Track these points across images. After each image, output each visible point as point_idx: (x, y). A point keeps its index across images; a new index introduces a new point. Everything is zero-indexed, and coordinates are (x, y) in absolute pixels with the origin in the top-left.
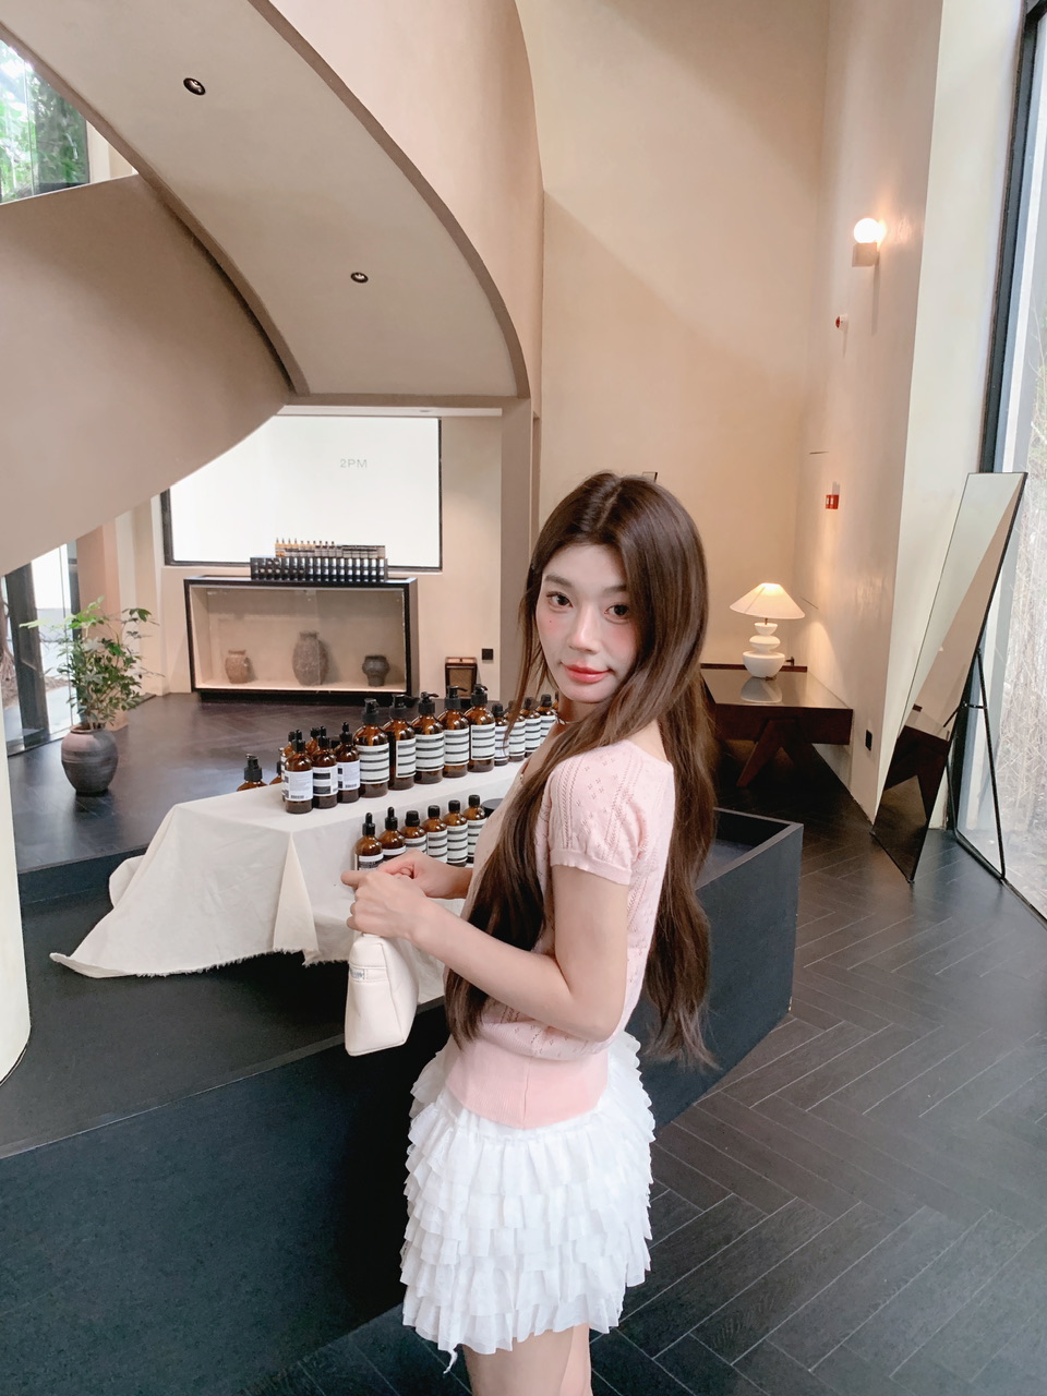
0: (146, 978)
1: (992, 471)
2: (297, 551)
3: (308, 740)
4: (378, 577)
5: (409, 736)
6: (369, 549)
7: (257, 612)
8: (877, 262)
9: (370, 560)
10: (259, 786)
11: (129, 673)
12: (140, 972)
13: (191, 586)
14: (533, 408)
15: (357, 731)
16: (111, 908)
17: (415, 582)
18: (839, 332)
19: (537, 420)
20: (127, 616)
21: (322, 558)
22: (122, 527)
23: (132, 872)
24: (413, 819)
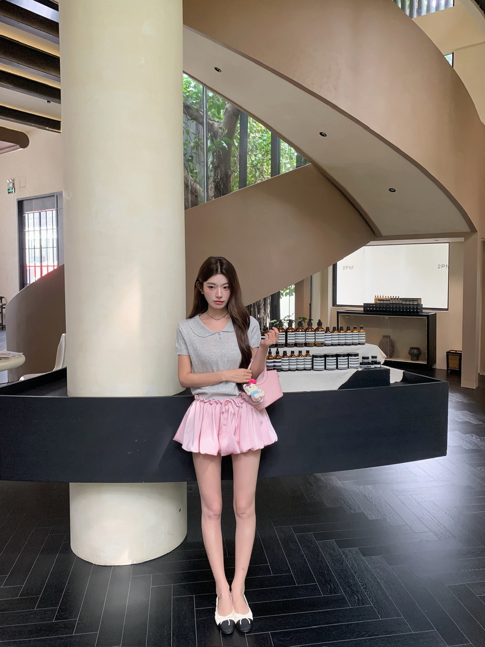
2: (383, 300)
6: (413, 300)
13: (340, 314)
17: (435, 314)
21: (393, 303)
24: (285, 353)
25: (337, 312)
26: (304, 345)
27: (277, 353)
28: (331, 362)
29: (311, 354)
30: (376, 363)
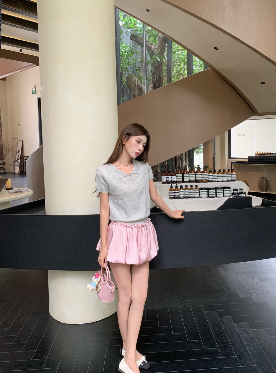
2: (261, 154)
7: (250, 171)
13: (233, 164)
21: (267, 156)
24: (181, 187)
25: (231, 162)
26: (194, 182)
27: (177, 187)
28: (212, 193)
29: (199, 187)
30: (242, 193)
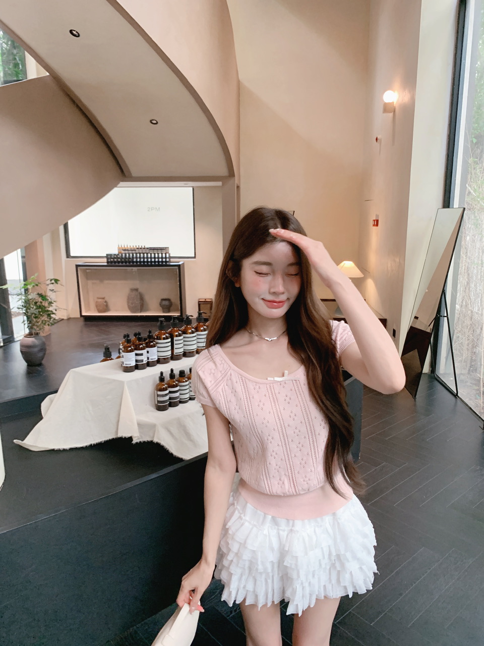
0: (59, 451)
1: (448, 207)
2: (128, 250)
3: (132, 338)
4: (166, 262)
5: (180, 335)
6: (161, 249)
7: (109, 279)
8: (394, 111)
9: (162, 254)
10: (110, 360)
11: (50, 309)
12: (56, 447)
13: (79, 268)
14: (236, 182)
15: (156, 333)
16: (41, 418)
17: (183, 264)
18: (377, 144)
19: (238, 187)
20: (49, 282)
21: (140, 253)
22: (46, 240)
23: (52, 401)
24: (182, 374)
25: (76, 265)
27: (172, 376)
